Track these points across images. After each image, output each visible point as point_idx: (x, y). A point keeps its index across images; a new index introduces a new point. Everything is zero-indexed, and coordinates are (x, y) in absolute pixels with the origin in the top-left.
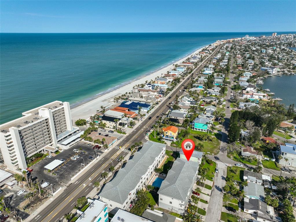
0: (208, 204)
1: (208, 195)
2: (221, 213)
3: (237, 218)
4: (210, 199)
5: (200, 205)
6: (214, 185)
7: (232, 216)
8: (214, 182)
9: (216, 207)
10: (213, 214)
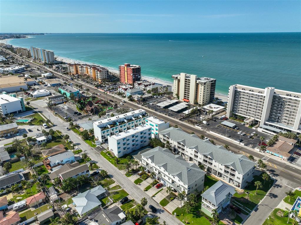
0: (143, 190)
1: (154, 196)
2: (128, 193)
3: (115, 200)
4: (148, 195)
5: (145, 183)
6: (164, 210)
7: (119, 198)
8: (171, 214)
9: (136, 194)
10: (132, 188)
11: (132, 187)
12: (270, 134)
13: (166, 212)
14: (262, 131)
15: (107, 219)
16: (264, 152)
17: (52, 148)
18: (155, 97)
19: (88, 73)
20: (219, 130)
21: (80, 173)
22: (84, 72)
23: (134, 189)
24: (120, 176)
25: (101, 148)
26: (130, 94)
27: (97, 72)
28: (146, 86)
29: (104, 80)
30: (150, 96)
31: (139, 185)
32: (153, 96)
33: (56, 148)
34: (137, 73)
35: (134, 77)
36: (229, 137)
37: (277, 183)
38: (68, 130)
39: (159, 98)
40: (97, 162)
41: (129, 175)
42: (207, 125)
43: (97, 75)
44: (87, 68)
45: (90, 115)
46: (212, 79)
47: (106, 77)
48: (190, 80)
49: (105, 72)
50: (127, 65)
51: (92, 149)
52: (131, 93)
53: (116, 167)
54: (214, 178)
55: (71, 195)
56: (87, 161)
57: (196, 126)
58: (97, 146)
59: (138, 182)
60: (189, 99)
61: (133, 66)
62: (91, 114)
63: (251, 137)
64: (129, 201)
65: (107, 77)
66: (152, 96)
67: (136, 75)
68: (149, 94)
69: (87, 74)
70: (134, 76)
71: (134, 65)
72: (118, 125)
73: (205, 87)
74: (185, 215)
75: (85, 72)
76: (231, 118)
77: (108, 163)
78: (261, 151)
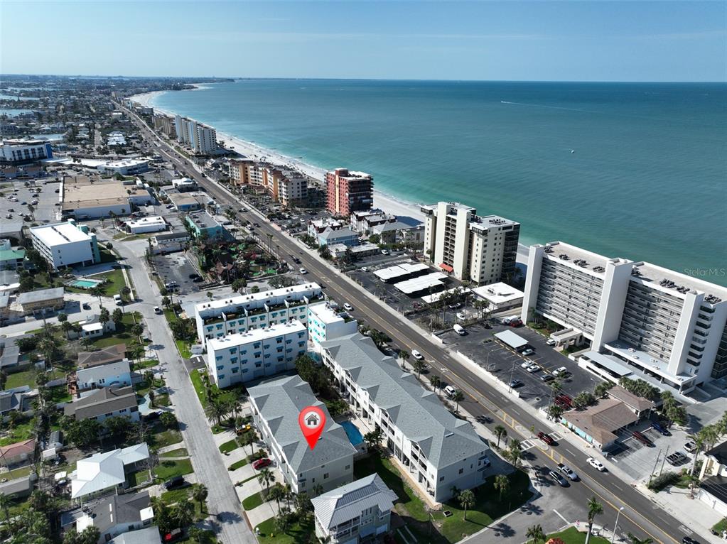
0: (227, 467)
1: (240, 484)
2: (195, 469)
3: (160, 479)
4: (230, 481)
5: (240, 454)
6: (244, 519)
7: (169, 476)
8: (251, 530)
9: (208, 473)
10: (208, 459)
11: (208, 456)
12: (603, 377)
13: (243, 524)
14: (588, 367)
15: (111, 515)
16: (557, 421)
17: (100, 350)
18: (384, 252)
19: (267, 184)
20: (481, 352)
21: (116, 412)
22: (260, 180)
23: (211, 463)
24: (200, 429)
25: (199, 361)
26: (326, 243)
27: (280, 183)
28: (371, 224)
29: (293, 202)
30: (372, 250)
31: (226, 454)
32: (379, 251)
33: (109, 350)
34: (360, 191)
35: (353, 202)
36: (494, 372)
37: (537, 503)
38: (158, 314)
39: (392, 257)
40: (172, 392)
41: (217, 431)
42: (461, 335)
43: (280, 191)
44: (266, 172)
45: (220, 285)
46: (509, 222)
47: (299, 195)
48: (455, 221)
49: (298, 184)
50: (340, 171)
51: (180, 362)
52: (328, 240)
53: (204, 408)
54: (393, 466)
55: (86, 453)
56: (154, 387)
57: (434, 336)
58: (193, 356)
59: (227, 448)
60: (452, 266)
61: (354, 175)
62: (222, 282)
63: (550, 379)
64: (184, 485)
65: (301, 196)
66: (377, 250)
67: (359, 197)
68: (372, 245)
69: (265, 186)
70: (352, 198)
71: (357, 174)
72: (245, 316)
73: (486, 241)
74: (277, 537)
75: (262, 180)
76: (531, 323)
77: (194, 396)
78: (551, 417)
